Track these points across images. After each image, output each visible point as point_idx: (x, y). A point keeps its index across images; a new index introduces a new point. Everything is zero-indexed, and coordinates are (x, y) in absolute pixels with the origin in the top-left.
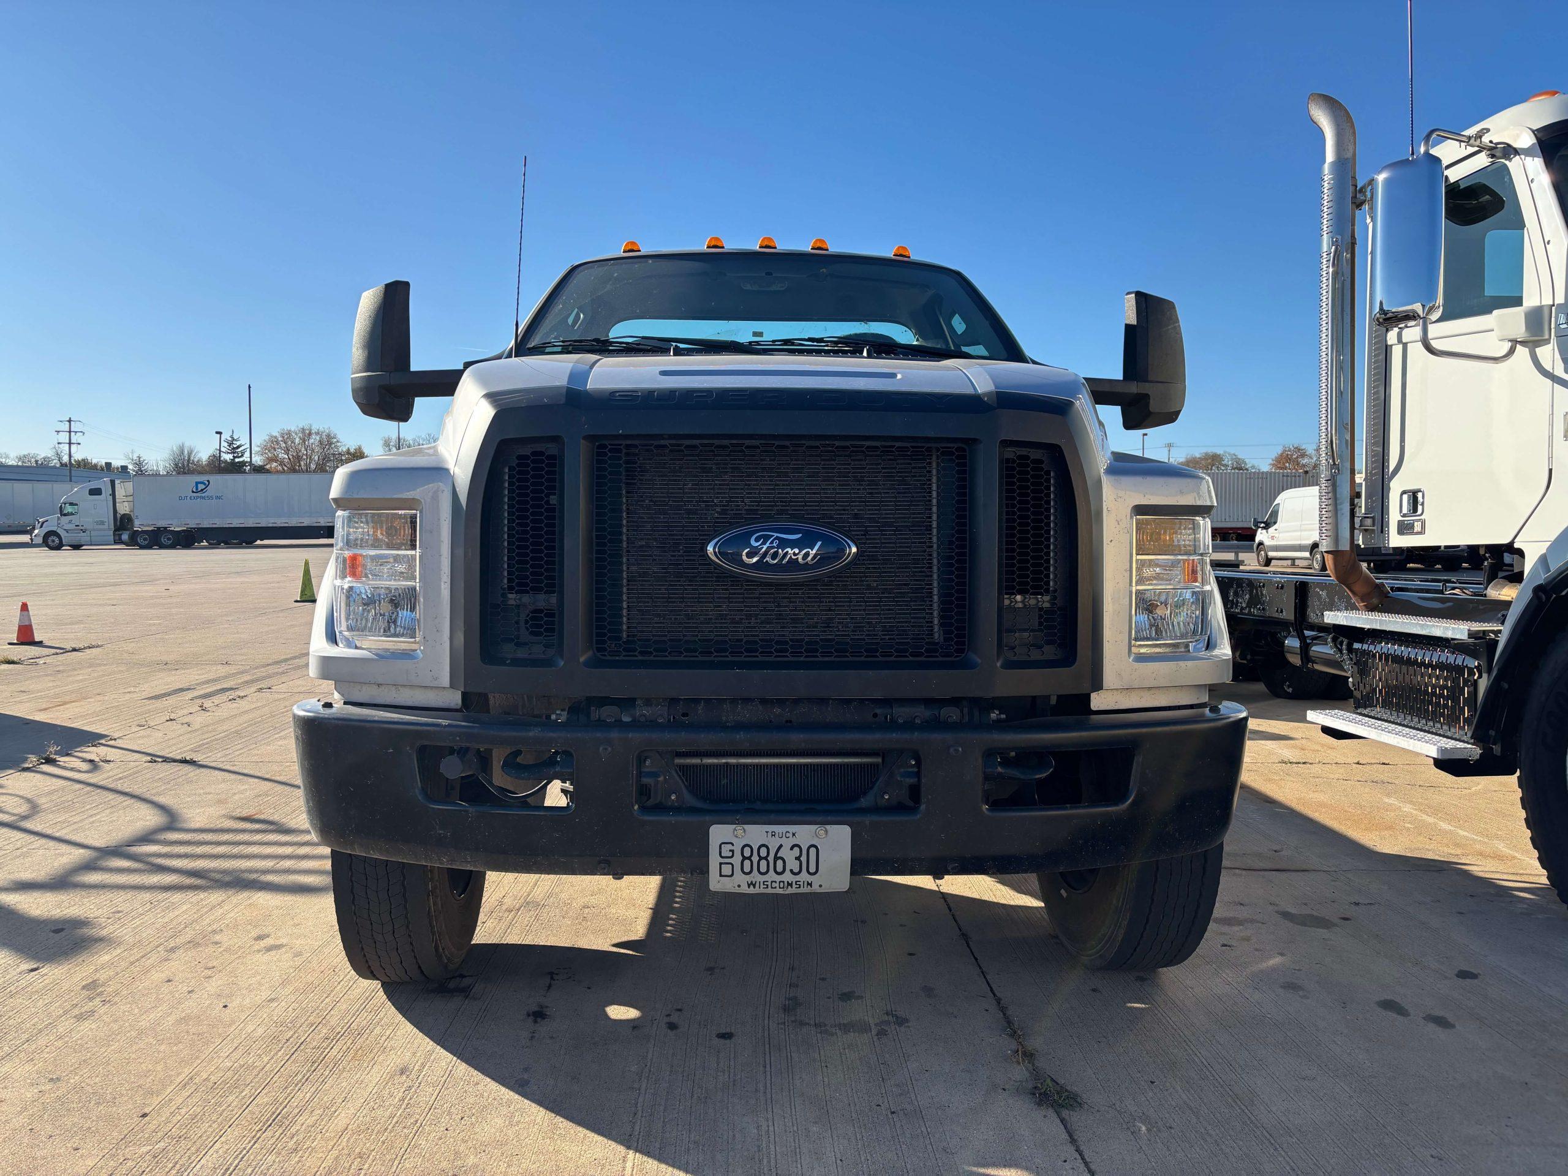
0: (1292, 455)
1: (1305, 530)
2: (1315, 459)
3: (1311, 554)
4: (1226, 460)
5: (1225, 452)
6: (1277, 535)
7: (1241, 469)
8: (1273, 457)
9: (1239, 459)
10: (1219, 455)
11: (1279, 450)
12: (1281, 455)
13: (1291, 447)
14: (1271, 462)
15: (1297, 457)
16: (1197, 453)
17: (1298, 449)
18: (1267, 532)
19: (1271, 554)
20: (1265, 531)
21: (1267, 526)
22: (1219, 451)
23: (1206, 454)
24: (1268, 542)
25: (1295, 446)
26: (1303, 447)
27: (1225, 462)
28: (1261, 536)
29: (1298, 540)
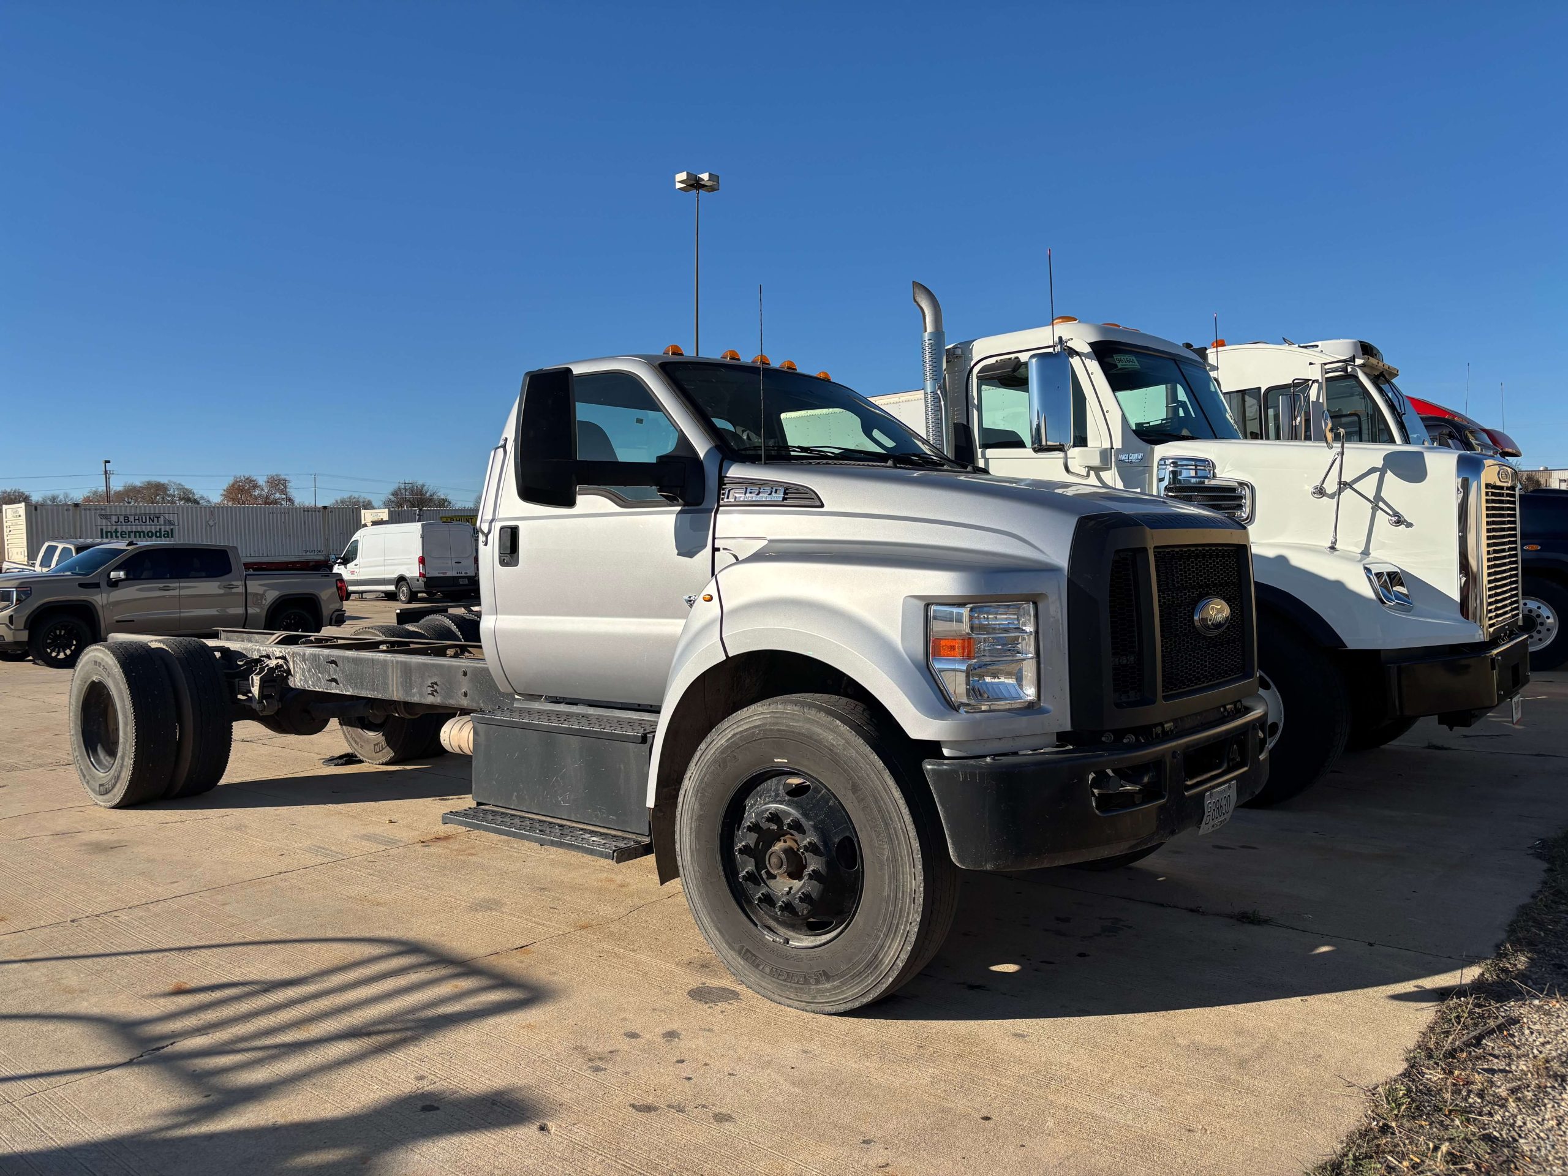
0: (243, 486)
1: (388, 565)
2: (266, 491)
3: (396, 587)
4: (172, 490)
5: (169, 481)
6: (357, 570)
7: (188, 500)
8: (225, 488)
9: (187, 489)
10: (163, 485)
11: (231, 480)
12: (233, 485)
13: (242, 478)
14: (222, 492)
15: (249, 488)
16: (138, 482)
17: (249, 480)
18: (346, 568)
19: (351, 588)
20: (343, 567)
21: (346, 561)
22: (163, 480)
23: (149, 483)
24: (346, 576)
25: (246, 477)
26: (254, 478)
27: (171, 492)
28: (336, 569)
29: (382, 574)
